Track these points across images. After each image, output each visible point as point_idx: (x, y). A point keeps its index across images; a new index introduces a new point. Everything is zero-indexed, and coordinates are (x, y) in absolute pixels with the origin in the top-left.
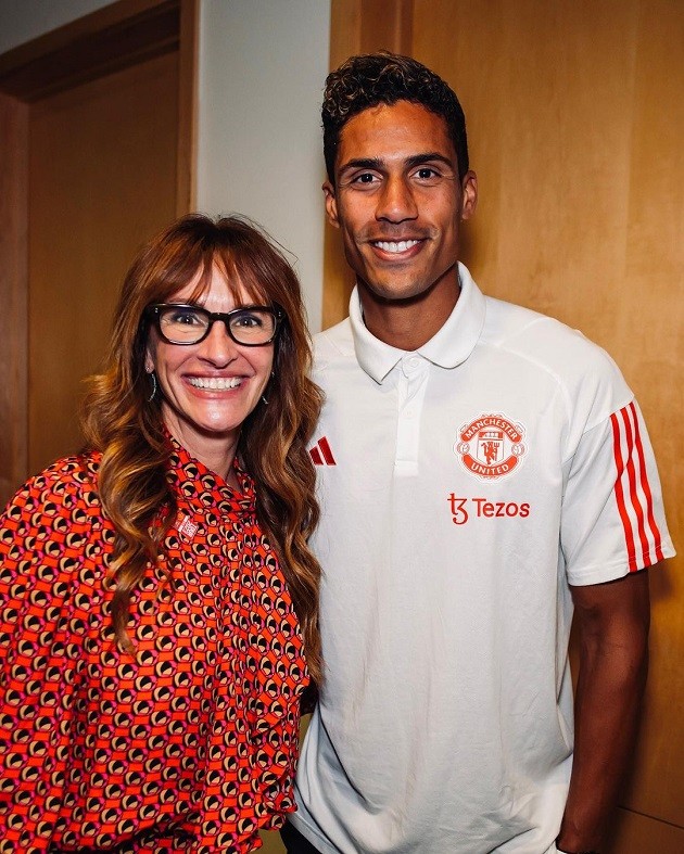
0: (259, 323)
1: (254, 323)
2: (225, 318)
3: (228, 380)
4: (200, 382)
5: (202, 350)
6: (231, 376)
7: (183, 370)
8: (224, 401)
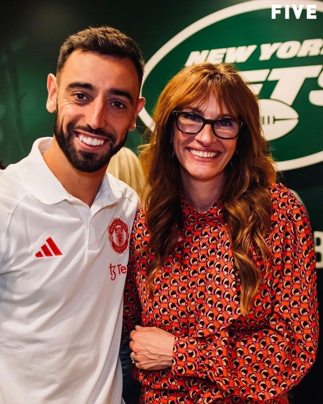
6: (211, 151)
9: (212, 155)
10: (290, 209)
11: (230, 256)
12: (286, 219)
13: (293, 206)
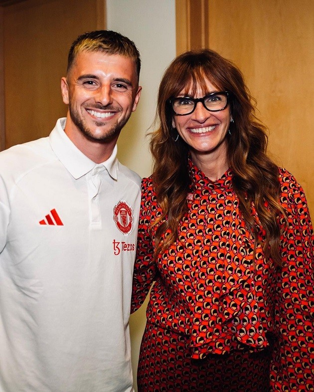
0: (220, 99)
1: (217, 99)
2: (202, 100)
3: (207, 128)
4: (195, 131)
5: (193, 116)
6: (209, 126)
7: (187, 126)
8: (207, 137)
9: (210, 129)
10: (292, 192)
11: (237, 224)
12: (288, 201)
13: (294, 190)
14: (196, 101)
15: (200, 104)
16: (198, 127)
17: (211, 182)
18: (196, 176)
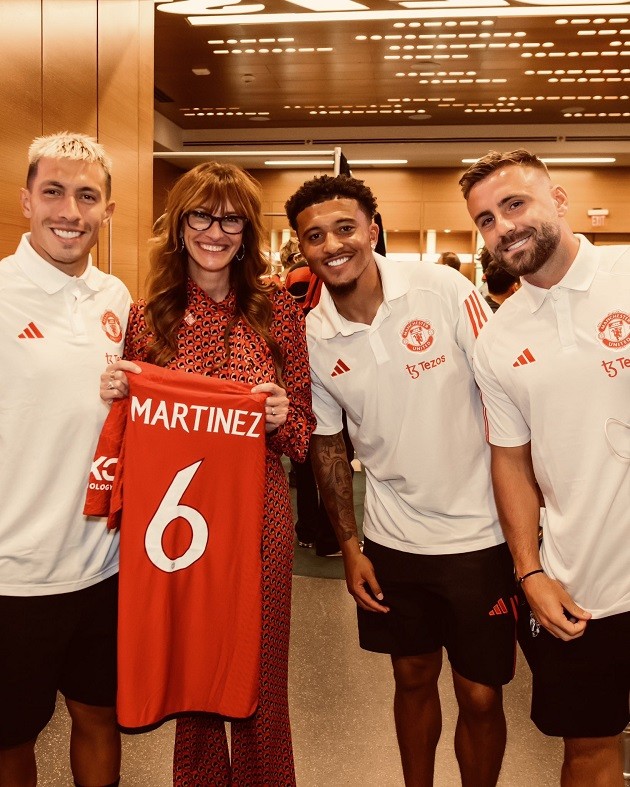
0: (237, 222)
2: (219, 220)
5: (207, 233)
6: (220, 245)
8: (215, 256)
9: (220, 248)
14: (214, 219)
15: (216, 223)
16: (210, 244)
17: (215, 303)
18: (198, 297)
